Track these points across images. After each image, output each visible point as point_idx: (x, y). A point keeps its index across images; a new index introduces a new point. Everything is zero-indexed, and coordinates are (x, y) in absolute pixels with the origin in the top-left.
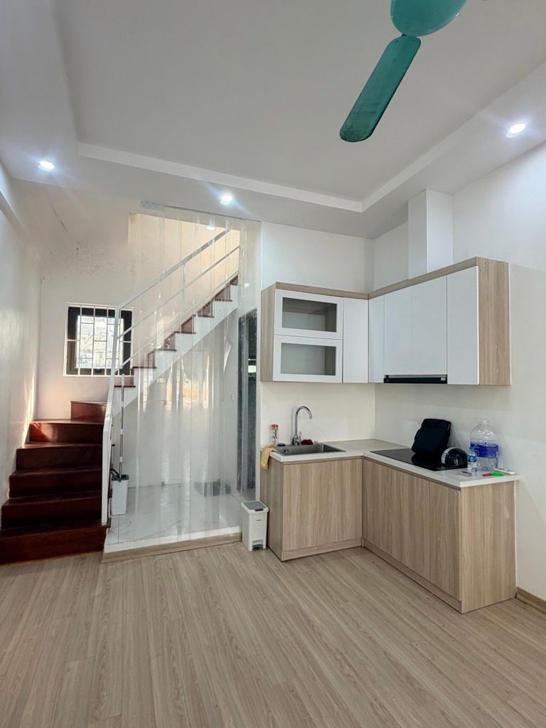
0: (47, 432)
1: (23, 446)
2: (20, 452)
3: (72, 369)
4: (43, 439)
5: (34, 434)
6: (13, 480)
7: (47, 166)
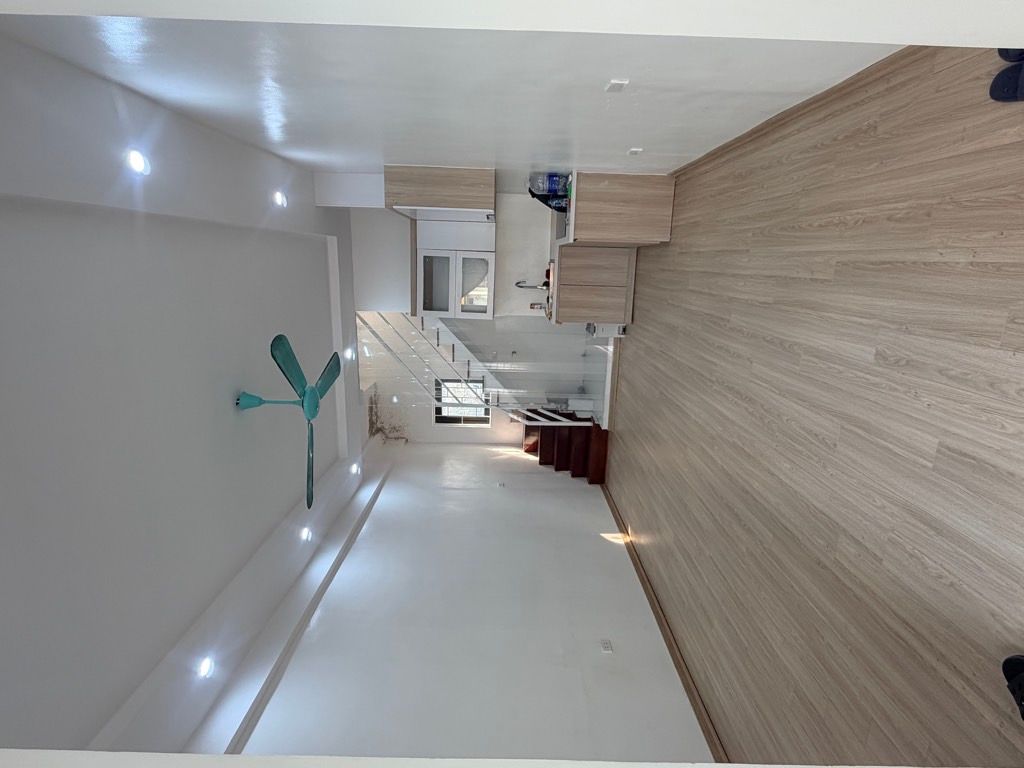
0: (532, 440)
1: (537, 459)
2: (541, 463)
3: (485, 421)
4: (536, 443)
5: (531, 450)
6: (557, 470)
7: (355, 469)
